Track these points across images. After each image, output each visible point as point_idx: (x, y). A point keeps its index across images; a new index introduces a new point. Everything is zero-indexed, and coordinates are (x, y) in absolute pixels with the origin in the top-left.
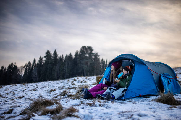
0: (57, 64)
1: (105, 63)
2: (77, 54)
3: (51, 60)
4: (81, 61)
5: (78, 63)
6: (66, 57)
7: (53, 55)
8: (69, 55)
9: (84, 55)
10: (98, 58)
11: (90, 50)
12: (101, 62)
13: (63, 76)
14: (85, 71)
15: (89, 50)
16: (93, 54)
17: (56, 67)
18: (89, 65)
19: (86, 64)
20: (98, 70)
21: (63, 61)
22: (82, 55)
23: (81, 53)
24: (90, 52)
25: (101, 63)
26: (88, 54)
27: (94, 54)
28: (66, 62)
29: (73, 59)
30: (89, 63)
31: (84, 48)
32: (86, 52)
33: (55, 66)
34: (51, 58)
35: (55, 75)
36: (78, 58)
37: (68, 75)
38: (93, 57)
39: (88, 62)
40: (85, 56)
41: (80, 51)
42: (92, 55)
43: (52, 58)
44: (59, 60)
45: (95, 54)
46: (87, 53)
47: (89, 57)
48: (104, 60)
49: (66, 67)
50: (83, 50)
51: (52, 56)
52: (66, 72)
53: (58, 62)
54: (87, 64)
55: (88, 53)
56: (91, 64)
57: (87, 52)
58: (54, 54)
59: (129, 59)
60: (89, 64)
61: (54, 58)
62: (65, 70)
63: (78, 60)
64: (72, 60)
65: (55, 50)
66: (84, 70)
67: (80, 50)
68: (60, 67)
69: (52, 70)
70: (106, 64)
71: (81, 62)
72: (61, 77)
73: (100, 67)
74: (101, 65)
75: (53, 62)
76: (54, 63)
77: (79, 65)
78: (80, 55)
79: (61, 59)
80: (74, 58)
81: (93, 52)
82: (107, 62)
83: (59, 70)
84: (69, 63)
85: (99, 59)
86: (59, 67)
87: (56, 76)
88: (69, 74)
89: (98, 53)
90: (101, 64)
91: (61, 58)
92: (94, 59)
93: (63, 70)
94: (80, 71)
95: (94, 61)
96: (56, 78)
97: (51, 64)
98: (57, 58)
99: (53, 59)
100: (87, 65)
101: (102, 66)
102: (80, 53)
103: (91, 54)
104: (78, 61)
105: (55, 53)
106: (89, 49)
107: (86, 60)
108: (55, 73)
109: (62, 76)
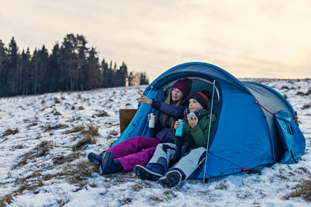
0: (18, 65)
1: (109, 67)
2: (56, 47)
3: (5, 56)
4: (65, 61)
5: (58, 64)
6: (35, 52)
7: (8, 48)
8: (41, 49)
9: (71, 51)
10: (96, 57)
11: (81, 42)
12: (101, 64)
13: (30, 88)
14: (72, 79)
15: (79, 42)
16: (87, 49)
17: (15, 71)
18: (79, 69)
19: (74, 67)
20: (95, 79)
21: (30, 59)
22: (67, 50)
23: (64, 47)
24: (81, 45)
25: (101, 67)
26: (79, 49)
27: (89, 50)
28: (35, 61)
29: (49, 57)
30: (80, 65)
31: (71, 37)
32: (74, 45)
33: (12, 69)
34: (5, 53)
35: (14, 86)
36: (59, 56)
37: (39, 85)
38: (88, 55)
39: (77, 63)
40: (73, 52)
41: (63, 43)
42: (85, 51)
43: (7, 53)
44: (21, 57)
45: (91, 49)
46: (76, 47)
47: (79, 55)
48: (106, 62)
49: (35, 72)
50: (68, 40)
51: (6, 49)
52: (36, 80)
53: (19, 61)
54: (76, 66)
55: (78, 47)
56: (83, 67)
57: (76, 45)
58: (10, 46)
59: (211, 78)
60: (80, 67)
61: (10, 53)
62: (33, 77)
63: (59, 58)
64: (47, 58)
65: (13, 38)
66: (69, 78)
67: (63, 41)
68: (23, 70)
69: (6, 77)
70: (111, 68)
71: (64, 63)
72: (25, 89)
73: (100, 74)
74: (100, 71)
75: (9, 60)
76: (10, 62)
77: (61, 67)
78: (62, 50)
79: (25, 56)
80: (51, 55)
81: (87, 46)
82: (111, 65)
83: (22, 76)
84: (42, 64)
85: (97, 59)
86: (21, 71)
87: (16, 88)
88: (41, 83)
89: (95, 48)
90: (101, 69)
91: (25, 53)
92: (89, 59)
93: (30, 76)
94: (62, 80)
95: (89, 62)
96: (15, 91)
97: (4, 64)
98: (18, 52)
99: (9, 56)
100: (76, 70)
101: (102, 72)
102: (62, 46)
103: (83, 49)
104: (59, 61)
105: (13, 44)
106: (80, 40)
107: (74, 60)
108: (14, 82)
109: (27, 89)
